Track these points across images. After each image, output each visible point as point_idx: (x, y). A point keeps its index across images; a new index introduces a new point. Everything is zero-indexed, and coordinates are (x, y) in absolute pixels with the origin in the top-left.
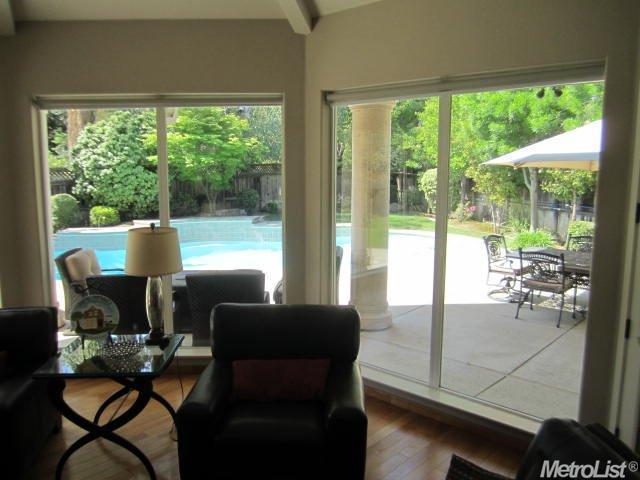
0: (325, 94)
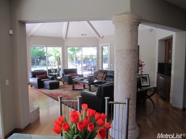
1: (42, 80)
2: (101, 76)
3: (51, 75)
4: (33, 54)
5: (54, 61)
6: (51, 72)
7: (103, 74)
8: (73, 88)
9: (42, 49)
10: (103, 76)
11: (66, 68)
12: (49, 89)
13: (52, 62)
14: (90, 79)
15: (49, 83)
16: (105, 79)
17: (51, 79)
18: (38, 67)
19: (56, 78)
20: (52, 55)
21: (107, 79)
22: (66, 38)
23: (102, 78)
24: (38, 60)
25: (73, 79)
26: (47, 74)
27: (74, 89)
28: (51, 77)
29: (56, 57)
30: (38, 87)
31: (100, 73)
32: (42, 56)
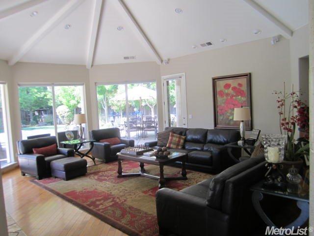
1: (47, 159)
2: (175, 141)
3: (65, 146)
4: (26, 103)
5: (66, 115)
6: (66, 139)
7: (178, 136)
8: (120, 172)
9: (43, 94)
10: (179, 141)
11: (95, 129)
12: (64, 179)
13: (63, 117)
14: (160, 153)
15: (63, 166)
16: (183, 148)
17: (67, 154)
18: (35, 127)
19: (77, 151)
20: (62, 104)
21: (187, 147)
22: (92, 66)
23: (178, 145)
24: (37, 114)
25: (118, 153)
26: (57, 144)
27: (120, 176)
28: (66, 150)
29: (69, 107)
30: (38, 175)
31: (172, 136)
32: (42, 106)
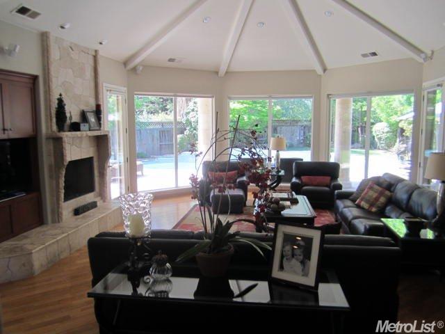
0: (328, 95)
2: (371, 197)
5: (384, 136)
7: (382, 190)
22: (325, 70)
23: (372, 205)
31: (371, 188)
